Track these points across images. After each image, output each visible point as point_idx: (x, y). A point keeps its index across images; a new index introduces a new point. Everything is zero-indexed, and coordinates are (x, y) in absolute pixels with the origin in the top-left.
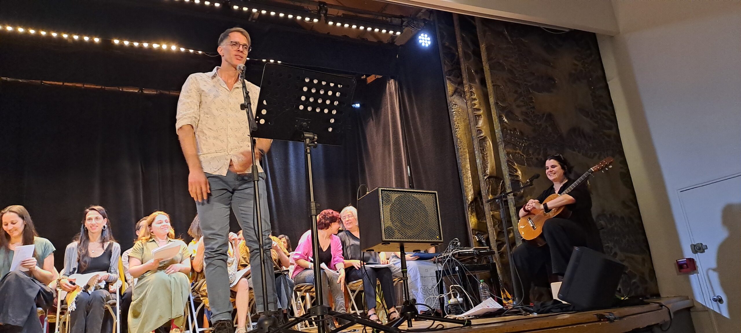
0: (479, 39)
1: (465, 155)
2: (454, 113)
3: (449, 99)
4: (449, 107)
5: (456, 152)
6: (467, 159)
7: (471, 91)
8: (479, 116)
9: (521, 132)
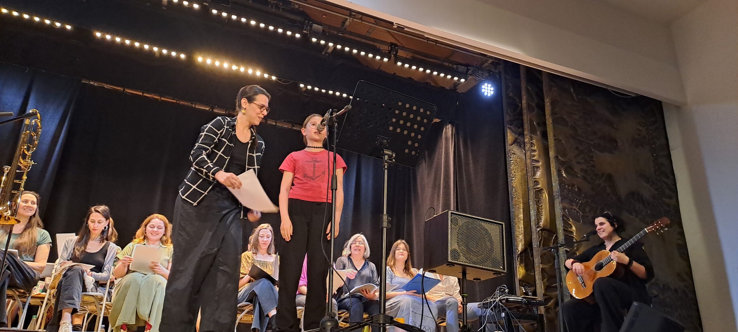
0: (544, 93)
1: (519, 204)
2: (512, 162)
3: (508, 148)
4: (507, 156)
5: (510, 201)
6: (520, 209)
7: (531, 143)
8: (538, 167)
9: (579, 188)
